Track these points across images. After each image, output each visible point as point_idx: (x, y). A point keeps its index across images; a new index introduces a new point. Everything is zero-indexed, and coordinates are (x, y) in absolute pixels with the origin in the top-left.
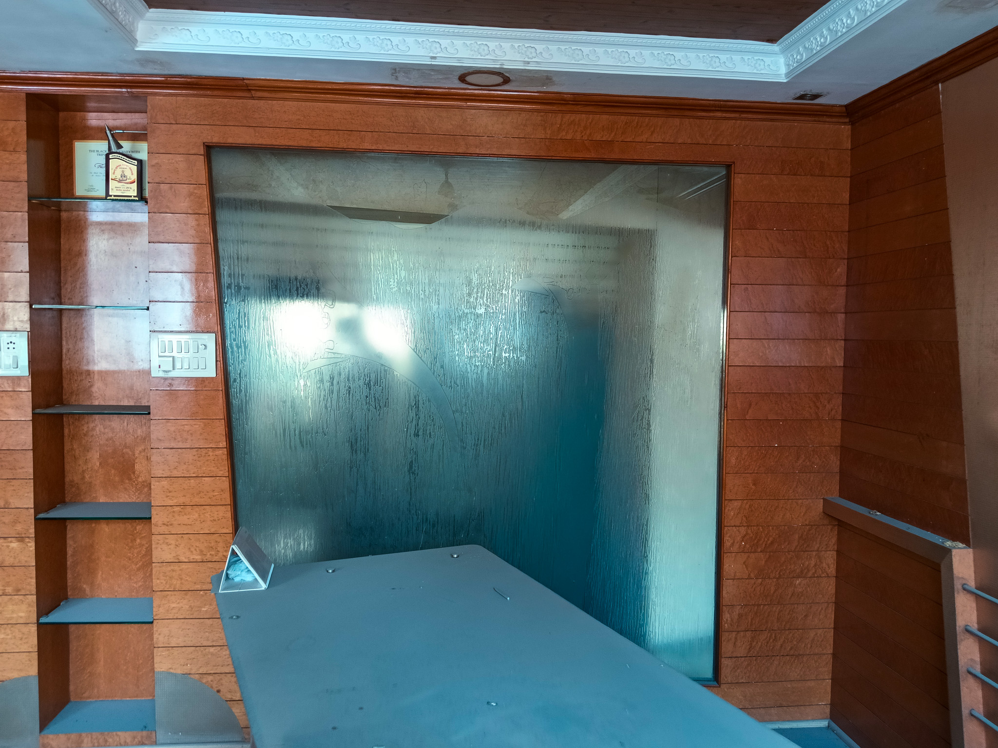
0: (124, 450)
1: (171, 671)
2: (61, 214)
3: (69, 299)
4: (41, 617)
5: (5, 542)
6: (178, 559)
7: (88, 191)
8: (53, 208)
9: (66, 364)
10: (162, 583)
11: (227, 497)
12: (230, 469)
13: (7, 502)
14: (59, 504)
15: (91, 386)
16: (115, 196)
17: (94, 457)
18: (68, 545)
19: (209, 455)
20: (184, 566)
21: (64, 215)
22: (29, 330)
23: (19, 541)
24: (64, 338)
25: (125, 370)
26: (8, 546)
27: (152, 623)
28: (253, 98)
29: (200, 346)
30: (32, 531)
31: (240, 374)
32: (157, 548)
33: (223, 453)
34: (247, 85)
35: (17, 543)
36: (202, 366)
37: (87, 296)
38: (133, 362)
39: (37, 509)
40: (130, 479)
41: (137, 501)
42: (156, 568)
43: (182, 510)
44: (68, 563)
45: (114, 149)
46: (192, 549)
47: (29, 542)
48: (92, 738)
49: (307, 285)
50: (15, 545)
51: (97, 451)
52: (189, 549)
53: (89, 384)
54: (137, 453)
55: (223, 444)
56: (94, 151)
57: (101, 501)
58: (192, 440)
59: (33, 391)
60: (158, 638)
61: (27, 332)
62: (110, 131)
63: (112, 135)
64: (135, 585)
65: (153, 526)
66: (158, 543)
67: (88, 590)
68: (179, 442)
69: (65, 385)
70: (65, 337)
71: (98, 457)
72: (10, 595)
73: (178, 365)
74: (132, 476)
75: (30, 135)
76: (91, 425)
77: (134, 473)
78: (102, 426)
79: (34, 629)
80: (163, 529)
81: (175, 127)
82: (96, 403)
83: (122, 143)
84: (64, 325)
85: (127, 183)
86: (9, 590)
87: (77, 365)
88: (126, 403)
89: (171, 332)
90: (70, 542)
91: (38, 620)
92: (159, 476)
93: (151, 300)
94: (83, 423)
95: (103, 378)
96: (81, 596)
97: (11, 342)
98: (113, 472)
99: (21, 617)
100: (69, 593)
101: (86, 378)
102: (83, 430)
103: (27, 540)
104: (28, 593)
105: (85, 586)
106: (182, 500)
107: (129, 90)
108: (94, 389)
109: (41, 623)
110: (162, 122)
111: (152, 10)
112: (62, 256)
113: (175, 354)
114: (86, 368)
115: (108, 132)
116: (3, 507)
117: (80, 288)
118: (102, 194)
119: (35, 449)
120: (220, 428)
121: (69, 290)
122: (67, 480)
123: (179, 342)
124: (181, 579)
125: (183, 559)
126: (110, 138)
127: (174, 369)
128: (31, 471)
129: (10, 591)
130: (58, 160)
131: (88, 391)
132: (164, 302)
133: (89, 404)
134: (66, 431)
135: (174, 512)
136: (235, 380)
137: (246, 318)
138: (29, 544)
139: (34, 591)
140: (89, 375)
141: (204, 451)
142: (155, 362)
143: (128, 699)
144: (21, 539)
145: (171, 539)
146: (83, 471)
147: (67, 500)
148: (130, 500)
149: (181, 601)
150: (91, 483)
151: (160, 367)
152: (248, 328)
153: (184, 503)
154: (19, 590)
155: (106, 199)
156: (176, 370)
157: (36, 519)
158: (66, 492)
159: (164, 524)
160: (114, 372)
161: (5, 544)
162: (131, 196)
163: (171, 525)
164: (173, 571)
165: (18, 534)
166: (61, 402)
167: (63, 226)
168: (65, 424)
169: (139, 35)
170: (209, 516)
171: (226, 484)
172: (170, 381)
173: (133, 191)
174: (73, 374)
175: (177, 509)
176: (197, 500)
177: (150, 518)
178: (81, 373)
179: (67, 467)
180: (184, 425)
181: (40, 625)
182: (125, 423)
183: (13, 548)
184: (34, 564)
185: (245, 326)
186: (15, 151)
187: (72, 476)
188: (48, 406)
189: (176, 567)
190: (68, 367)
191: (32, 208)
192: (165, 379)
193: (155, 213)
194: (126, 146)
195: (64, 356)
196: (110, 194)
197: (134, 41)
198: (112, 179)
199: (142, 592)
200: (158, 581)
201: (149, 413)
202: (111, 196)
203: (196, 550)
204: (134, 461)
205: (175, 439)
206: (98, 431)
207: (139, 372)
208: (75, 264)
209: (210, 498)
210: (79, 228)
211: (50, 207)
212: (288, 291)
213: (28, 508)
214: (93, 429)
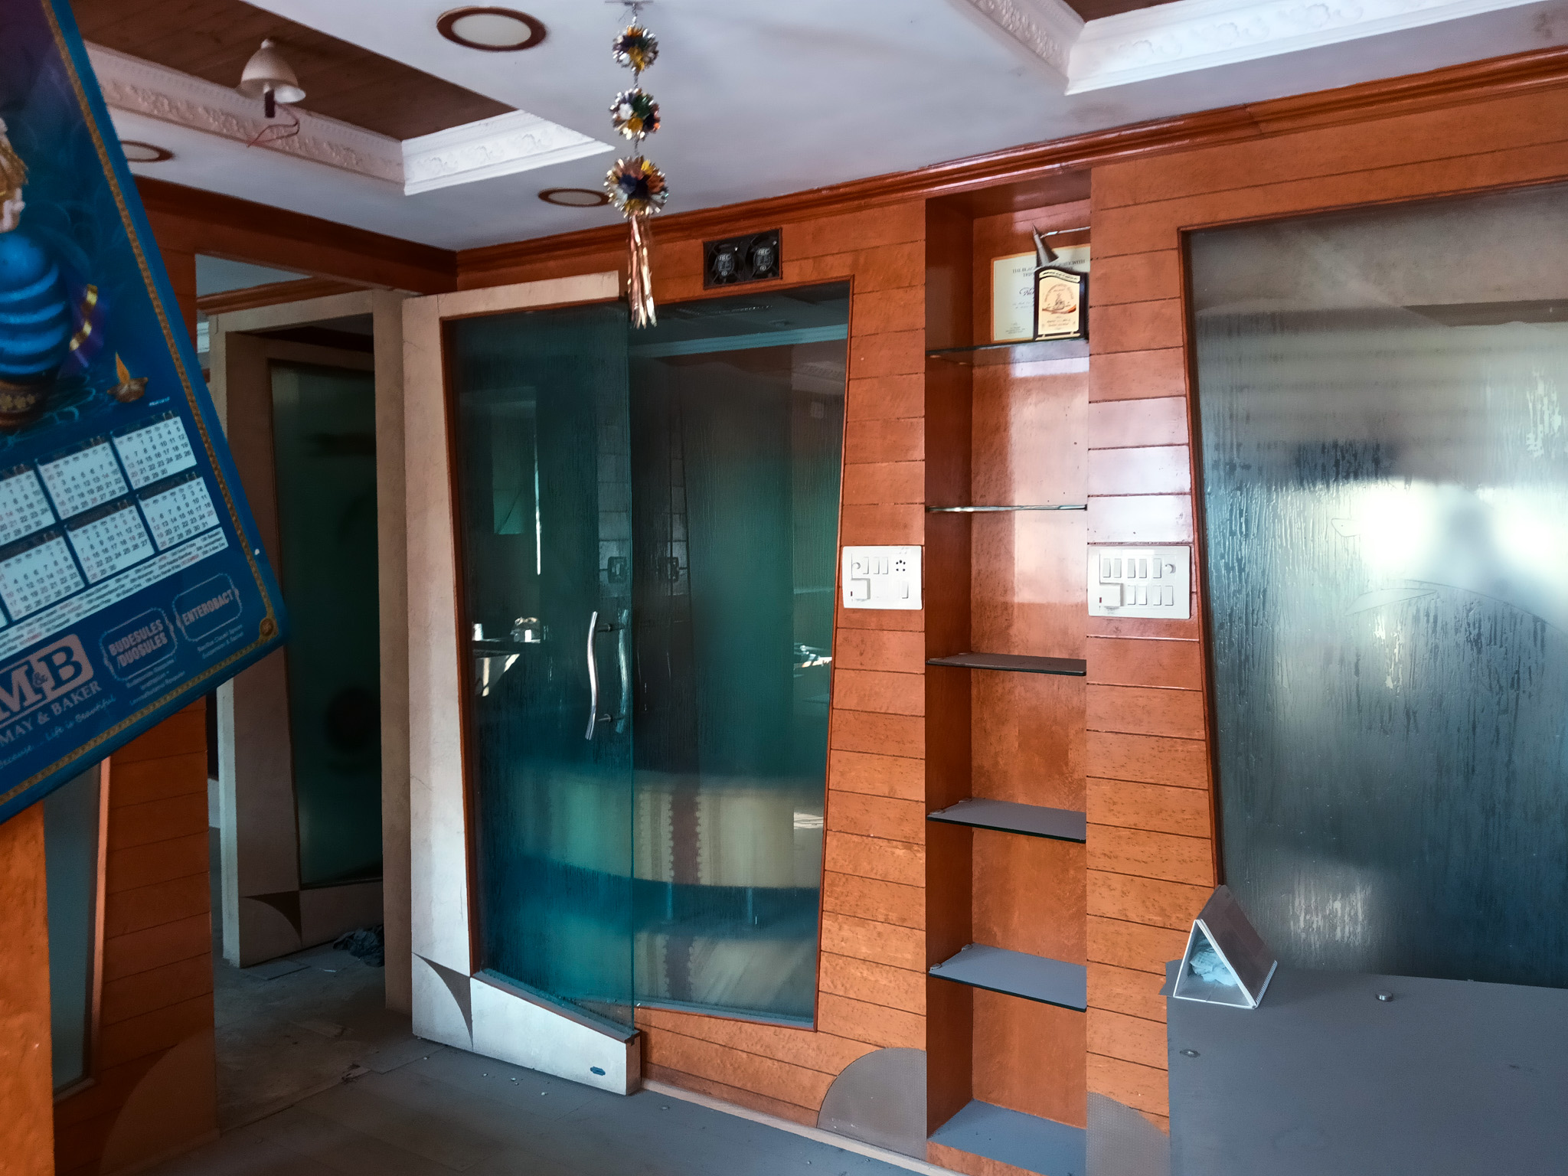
0: (1053, 728)
1: (1113, 1098)
2: (974, 371)
3: (981, 496)
4: (932, 965)
5: (888, 847)
6: (1126, 916)
7: (1010, 332)
8: (961, 363)
9: (975, 592)
10: (1101, 949)
11: (1205, 825)
12: (1210, 778)
13: (892, 789)
14: (961, 799)
15: (1009, 626)
16: (1047, 335)
17: (1011, 735)
18: (974, 863)
19: (1177, 751)
20: (1135, 928)
21: (977, 372)
22: (923, 543)
23: (905, 848)
24: (974, 555)
25: (1056, 604)
26: (893, 853)
27: (1084, 1011)
28: (1262, 136)
29: (1164, 568)
30: (923, 835)
31: (1231, 615)
32: (1094, 891)
33: (1200, 749)
34: (1251, 116)
35: (904, 851)
36: (1167, 600)
37: (1005, 492)
38: (1067, 591)
39: (930, 805)
40: (1061, 774)
41: (1071, 809)
42: (1091, 925)
43: (1132, 836)
44: (974, 889)
45: (1045, 263)
46: (1148, 904)
47: (918, 851)
48: (994, 1168)
49: (1355, 456)
50: (900, 852)
51: (1015, 726)
52: (1144, 902)
53: (1006, 624)
54: (1072, 732)
55: (1201, 734)
56: (1019, 271)
57: (1020, 802)
58: (1149, 722)
59: (926, 631)
60: (1093, 1039)
61: (920, 547)
62: (1040, 235)
63: (1043, 241)
64: (1066, 942)
65: (1088, 855)
66: (1095, 884)
67: (999, 935)
68: (1129, 723)
69: (974, 624)
70: (976, 553)
71: (1017, 734)
72: (894, 924)
73: (1129, 599)
74: (1064, 768)
75: (931, 260)
76: (1008, 685)
77: (1067, 764)
78: (1023, 688)
79: (922, 981)
80: (1102, 862)
81: (1133, 210)
82: (1016, 653)
83: (1057, 251)
84: (974, 535)
85: (1065, 313)
86: (893, 916)
87: (990, 595)
88: (1056, 654)
89: (1121, 544)
90: (976, 858)
91: (928, 970)
92: (1097, 776)
93: (1091, 494)
94: (997, 681)
95: (1025, 615)
96: (990, 944)
97: (901, 562)
98: (1037, 759)
99: (907, 960)
100: (974, 936)
101: (1002, 614)
102: (997, 691)
103: (916, 848)
104: (916, 926)
105: (995, 929)
106: (1132, 820)
107: (1064, 164)
108: (1013, 631)
109: (931, 975)
110: (1113, 205)
111: (1091, 23)
112: (973, 433)
113: (1124, 580)
114: (1001, 599)
115: (1036, 237)
116: (887, 795)
117: (997, 480)
118: (1030, 335)
119: (928, 716)
120: (1196, 706)
121: (981, 484)
122: (974, 764)
123: (1131, 561)
124: (1130, 950)
125: (1133, 917)
126: (1040, 245)
127: (1122, 604)
128: (923, 747)
129: (894, 919)
130: (970, 292)
131: (1004, 634)
132: (1110, 496)
133: (1006, 653)
134: (974, 692)
135: (1120, 837)
136: (1222, 626)
137: (1243, 520)
138: (919, 855)
139: (923, 927)
140: (1006, 609)
141: (1167, 743)
142: (1094, 592)
143: (1052, 1120)
144: (908, 844)
145: (1116, 881)
146: (997, 754)
147: (974, 794)
148: (1061, 807)
149: (1130, 985)
150: (1005, 772)
151: (1100, 601)
152: (1247, 536)
153: (1135, 825)
154: (904, 920)
155: (1033, 341)
156: (1126, 607)
157: (928, 819)
158: (973, 781)
159: (1105, 854)
160: (1041, 606)
161: (889, 849)
162: (1069, 333)
163: (1116, 857)
164: (1118, 933)
165: (905, 837)
166: (967, 648)
167: (975, 389)
168: (972, 680)
169: (1071, 72)
170: (1175, 852)
171: (1203, 802)
172: (1117, 624)
173: (1072, 324)
174: (986, 609)
175: (1126, 833)
176: (1155, 823)
177: (1084, 842)
178: (996, 607)
179: (975, 746)
180: (1137, 697)
181: (930, 978)
182: (1056, 686)
183: (898, 856)
184: (924, 885)
185: (1241, 533)
186: (911, 286)
187: (980, 759)
188: (949, 654)
189: (1122, 927)
190: (978, 597)
191: (930, 366)
192: (1110, 620)
193: (1100, 354)
194: (1064, 255)
195: (973, 582)
196: (1039, 333)
197: (1064, 81)
198: (1043, 310)
199: (1076, 956)
200: (1095, 946)
201: (1084, 674)
202: (1041, 336)
203: (1153, 905)
204: (1068, 745)
205: (1123, 718)
206: (1017, 695)
207: (1077, 606)
208: (991, 445)
209: (1177, 822)
210: (999, 390)
211: (957, 363)
212: (1319, 468)
213: (917, 801)
214: (1011, 692)
